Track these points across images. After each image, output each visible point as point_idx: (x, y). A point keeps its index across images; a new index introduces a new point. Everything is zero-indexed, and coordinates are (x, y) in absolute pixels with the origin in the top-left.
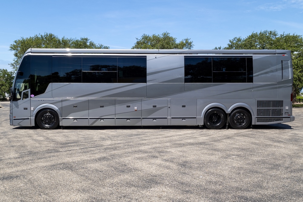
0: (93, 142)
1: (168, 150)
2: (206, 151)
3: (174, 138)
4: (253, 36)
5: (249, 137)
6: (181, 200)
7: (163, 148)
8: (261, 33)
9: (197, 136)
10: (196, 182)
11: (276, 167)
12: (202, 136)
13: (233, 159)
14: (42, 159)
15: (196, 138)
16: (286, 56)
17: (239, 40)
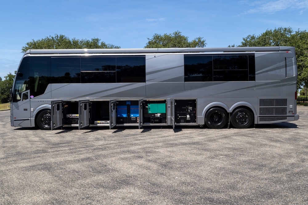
0: (85, 143)
1: (157, 150)
2: (195, 151)
3: (170, 138)
4: (267, 33)
5: (248, 136)
6: (143, 202)
7: (153, 148)
8: (275, 30)
9: (194, 136)
10: (169, 183)
11: (260, 167)
12: (199, 136)
13: (219, 159)
14: (26, 159)
15: (193, 137)
16: (290, 53)
17: (253, 38)
